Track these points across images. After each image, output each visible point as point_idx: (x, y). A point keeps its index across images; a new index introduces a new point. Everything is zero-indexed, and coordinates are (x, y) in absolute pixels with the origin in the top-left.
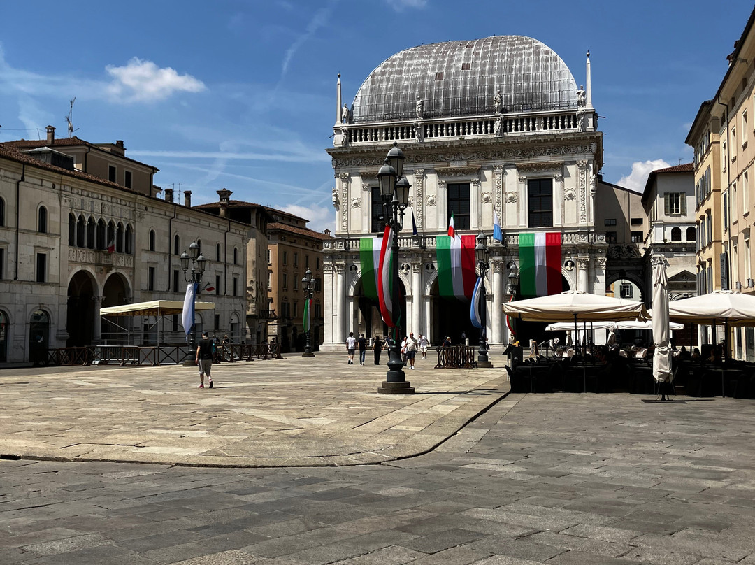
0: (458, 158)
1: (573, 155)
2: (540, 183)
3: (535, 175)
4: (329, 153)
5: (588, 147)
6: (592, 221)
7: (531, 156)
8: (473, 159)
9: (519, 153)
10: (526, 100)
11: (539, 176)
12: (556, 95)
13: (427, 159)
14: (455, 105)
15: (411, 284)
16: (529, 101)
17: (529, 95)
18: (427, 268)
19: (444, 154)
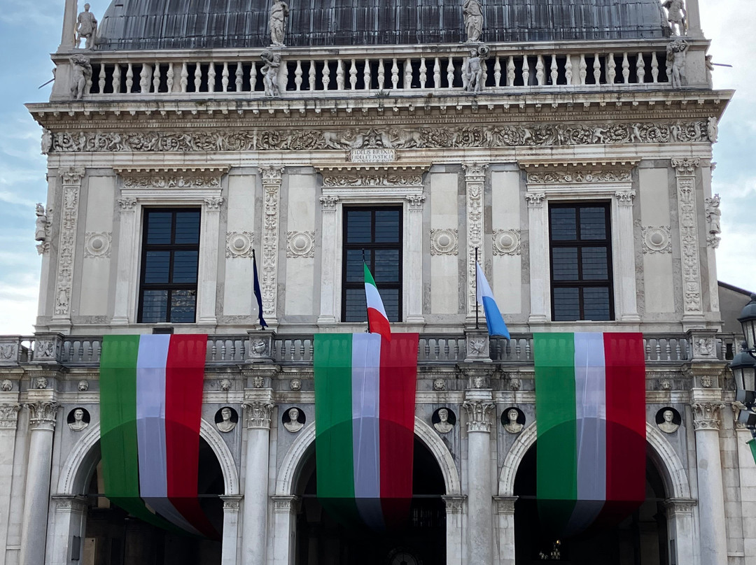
0: (373, 141)
1: (661, 144)
2: (578, 214)
3: (566, 189)
4: (35, 115)
5: (697, 128)
6: (716, 309)
7: (556, 142)
8: (411, 146)
9: (528, 135)
10: (538, 19)
11: (577, 194)
12: (609, 12)
13: (294, 141)
14: (365, 22)
15: (239, 464)
16: (546, 22)
17: (545, 9)
18: (286, 418)
19: (338, 131)
